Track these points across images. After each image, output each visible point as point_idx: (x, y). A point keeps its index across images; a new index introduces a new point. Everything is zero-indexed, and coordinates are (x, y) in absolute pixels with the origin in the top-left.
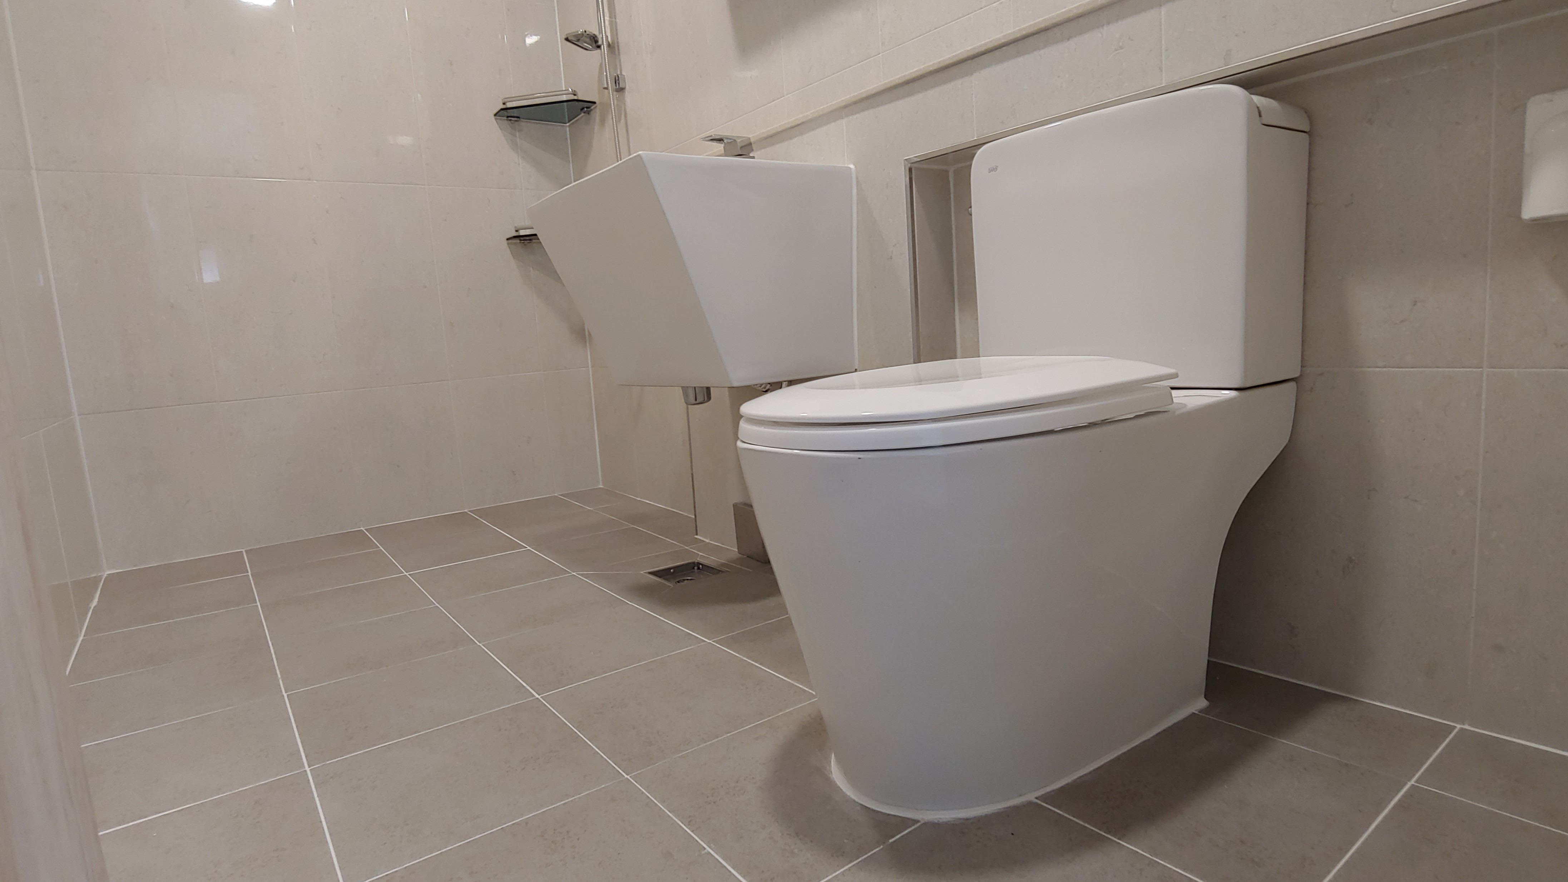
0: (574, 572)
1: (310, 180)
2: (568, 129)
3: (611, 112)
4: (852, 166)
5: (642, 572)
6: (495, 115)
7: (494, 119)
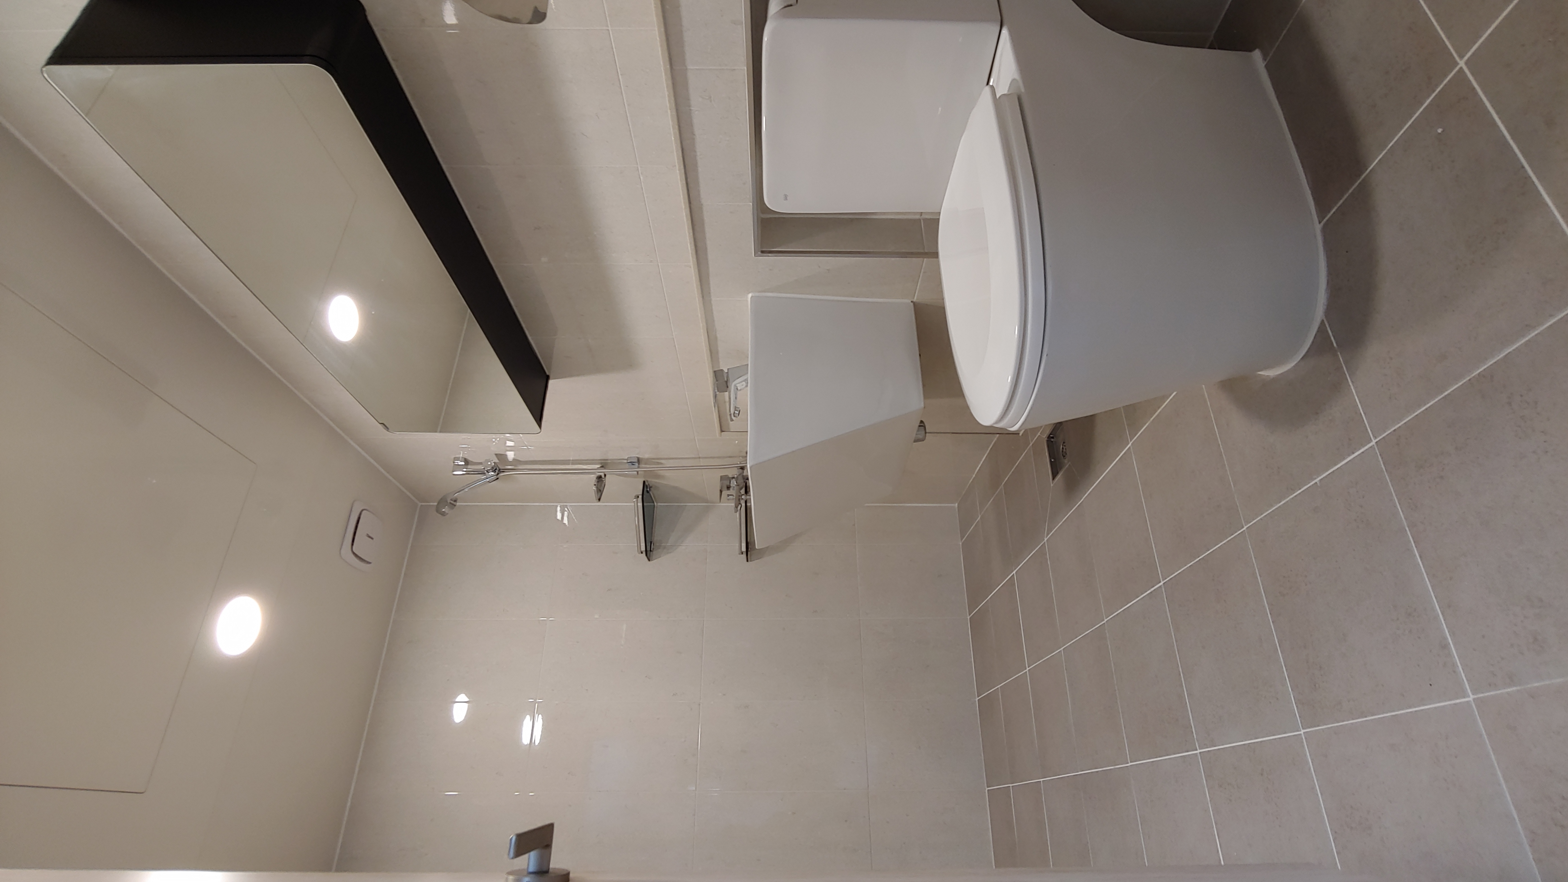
0: (1044, 540)
1: (700, 705)
2: (659, 504)
3: (656, 471)
4: (750, 295)
5: (1052, 485)
6: (649, 560)
7: (653, 562)
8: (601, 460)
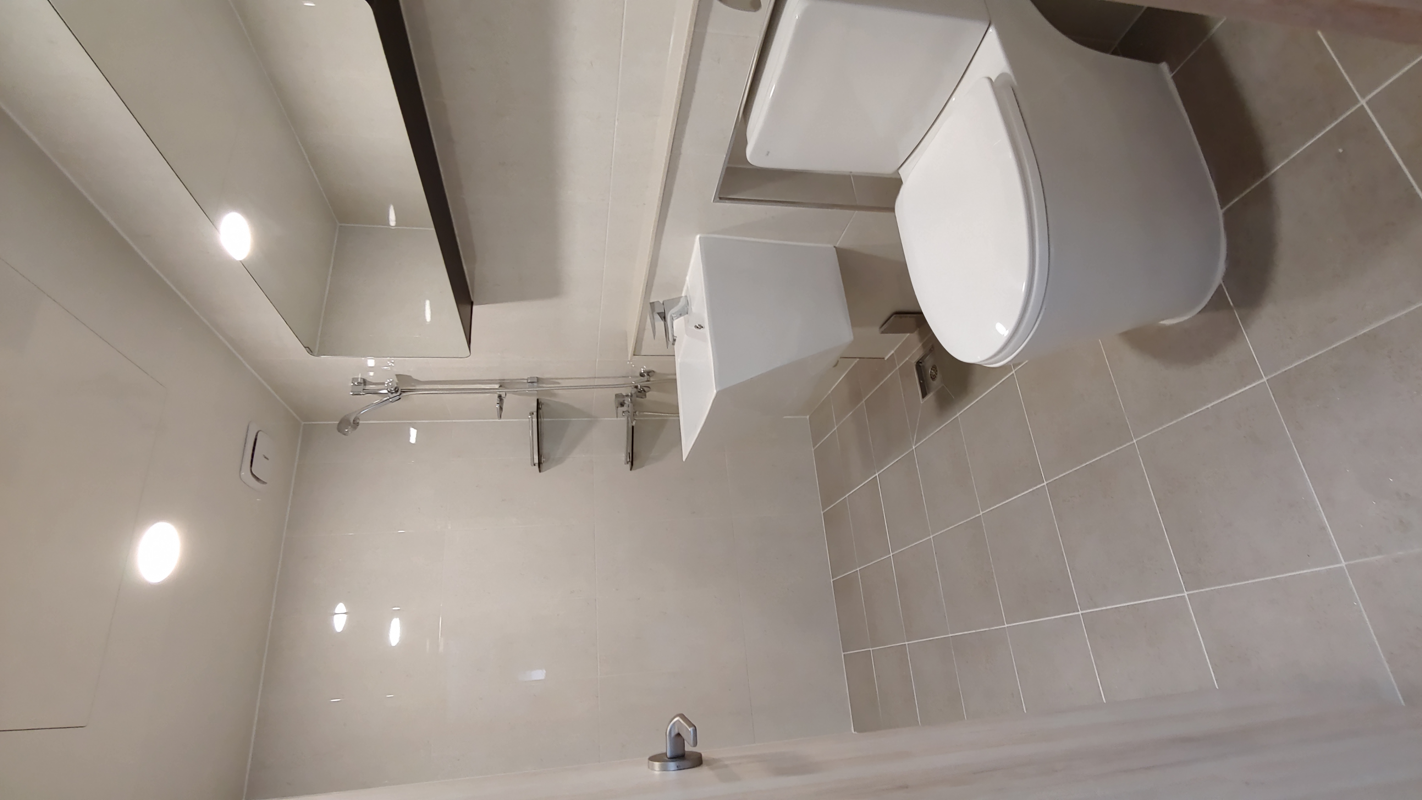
0: (912, 447)
3: (553, 390)
4: (698, 236)
5: (922, 403)
6: (540, 472)
7: (543, 473)
8: (500, 380)
